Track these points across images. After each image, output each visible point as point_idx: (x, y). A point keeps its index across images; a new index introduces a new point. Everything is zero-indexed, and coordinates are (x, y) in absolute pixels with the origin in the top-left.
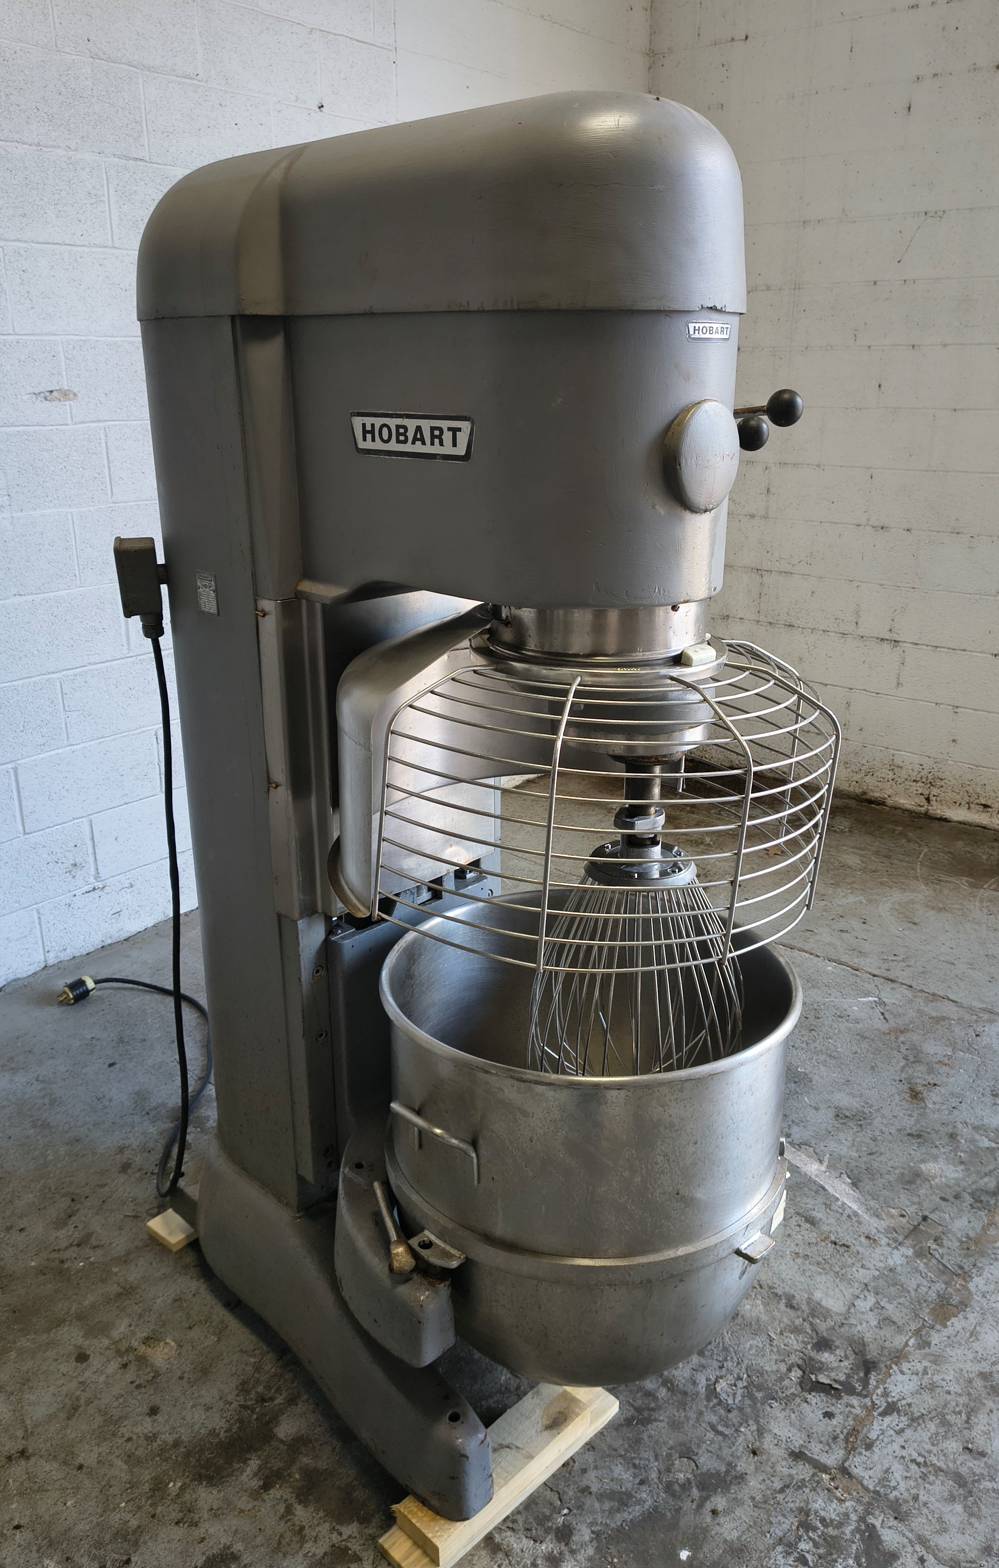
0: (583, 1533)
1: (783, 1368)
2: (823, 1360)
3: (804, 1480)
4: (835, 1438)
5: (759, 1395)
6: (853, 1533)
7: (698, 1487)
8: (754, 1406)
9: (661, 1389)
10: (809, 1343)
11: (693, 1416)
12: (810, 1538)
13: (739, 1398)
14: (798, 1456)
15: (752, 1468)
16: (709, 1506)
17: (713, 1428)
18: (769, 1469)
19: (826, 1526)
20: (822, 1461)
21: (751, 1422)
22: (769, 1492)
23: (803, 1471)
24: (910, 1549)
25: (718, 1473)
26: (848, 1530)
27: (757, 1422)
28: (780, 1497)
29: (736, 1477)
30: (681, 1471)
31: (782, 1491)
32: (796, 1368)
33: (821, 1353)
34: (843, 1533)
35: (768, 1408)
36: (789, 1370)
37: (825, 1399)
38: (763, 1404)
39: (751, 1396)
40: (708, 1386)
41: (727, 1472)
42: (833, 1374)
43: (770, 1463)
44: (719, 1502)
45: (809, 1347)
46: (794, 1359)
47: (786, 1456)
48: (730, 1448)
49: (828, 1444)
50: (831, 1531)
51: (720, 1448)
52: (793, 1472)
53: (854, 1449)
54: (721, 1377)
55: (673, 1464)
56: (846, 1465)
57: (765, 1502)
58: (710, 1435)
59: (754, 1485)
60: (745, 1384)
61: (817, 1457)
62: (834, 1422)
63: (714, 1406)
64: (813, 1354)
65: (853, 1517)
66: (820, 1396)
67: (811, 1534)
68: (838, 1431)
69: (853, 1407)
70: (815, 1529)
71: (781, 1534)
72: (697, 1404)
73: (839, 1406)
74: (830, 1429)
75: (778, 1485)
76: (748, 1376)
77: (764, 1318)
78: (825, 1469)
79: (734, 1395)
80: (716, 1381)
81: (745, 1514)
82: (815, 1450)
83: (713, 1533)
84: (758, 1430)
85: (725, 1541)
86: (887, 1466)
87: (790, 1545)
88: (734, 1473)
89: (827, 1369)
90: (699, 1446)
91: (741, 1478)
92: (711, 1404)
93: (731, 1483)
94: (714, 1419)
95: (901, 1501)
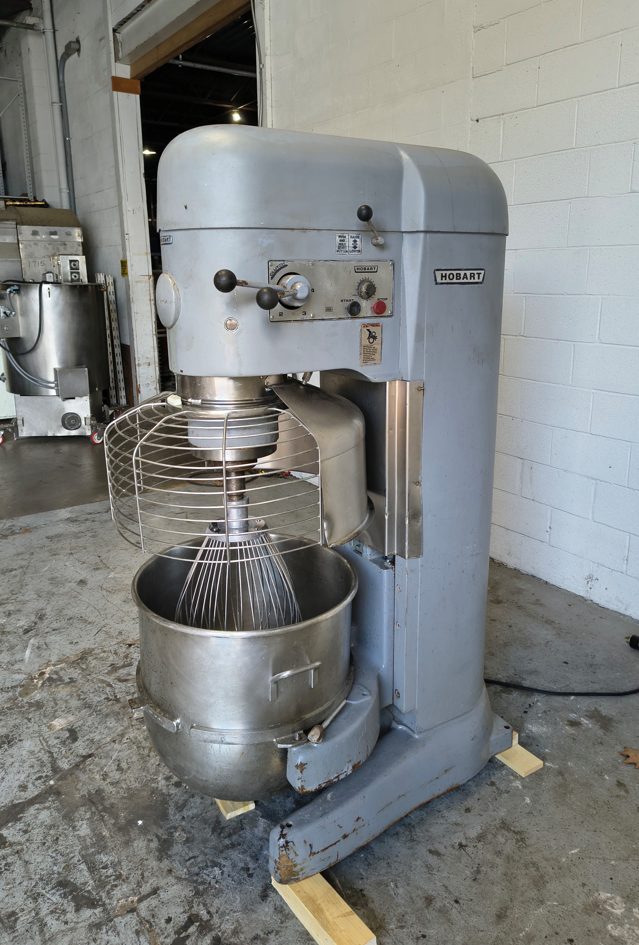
0: (173, 791)
1: (213, 910)
2: (206, 937)
3: (141, 887)
4: (153, 916)
5: (201, 888)
6: (101, 897)
7: (167, 839)
8: (195, 882)
9: (230, 842)
10: (222, 935)
11: (206, 851)
12: (112, 876)
13: (205, 877)
14: (155, 891)
15: (162, 866)
16: (155, 839)
17: (194, 857)
18: (157, 874)
19: (112, 886)
20: (145, 901)
21: (187, 876)
22: (145, 868)
23: (146, 889)
24: (75, 920)
25: (169, 850)
26: (104, 895)
27: (185, 879)
28: (140, 872)
29: (162, 857)
30: (179, 835)
31: (142, 874)
32: (208, 918)
33: (212, 939)
34: (104, 892)
35: (190, 889)
36: (209, 912)
37: (180, 924)
38: (195, 887)
39: (203, 883)
40: (220, 864)
41: (167, 854)
42: (193, 938)
43: (160, 876)
44: (154, 845)
45: (220, 934)
46: (216, 920)
47: (159, 885)
48: (179, 861)
49: (152, 910)
50: (109, 887)
51: (181, 856)
52: (148, 885)
53: (141, 923)
54: (222, 873)
55: (185, 833)
56: (135, 913)
57: (141, 864)
58: (191, 855)
59: (153, 863)
60: (212, 884)
61: (148, 899)
62: (163, 921)
63: (206, 862)
64: (213, 933)
65: (107, 901)
66: (183, 922)
67: (113, 877)
68: (156, 920)
69: (165, 938)
70: (115, 880)
71: (122, 864)
72: (212, 855)
73: (171, 930)
74: (160, 916)
75: (146, 874)
76: (216, 888)
77: (254, 916)
78: (140, 900)
79: (208, 876)
80: (221, 869)
81: (143, 853)
82: (152, 901)
83: (142, 836)
84: (181, 878)
85: (135, 840)
86: (121, 936)
87: (116, 865)
88: (164, 857)
89: (198, 936)
90: (188, 847)
91: (160, 859)
92: (208, 862)
93: (160, 853)
94: (199, 859)
95: (99, 931)
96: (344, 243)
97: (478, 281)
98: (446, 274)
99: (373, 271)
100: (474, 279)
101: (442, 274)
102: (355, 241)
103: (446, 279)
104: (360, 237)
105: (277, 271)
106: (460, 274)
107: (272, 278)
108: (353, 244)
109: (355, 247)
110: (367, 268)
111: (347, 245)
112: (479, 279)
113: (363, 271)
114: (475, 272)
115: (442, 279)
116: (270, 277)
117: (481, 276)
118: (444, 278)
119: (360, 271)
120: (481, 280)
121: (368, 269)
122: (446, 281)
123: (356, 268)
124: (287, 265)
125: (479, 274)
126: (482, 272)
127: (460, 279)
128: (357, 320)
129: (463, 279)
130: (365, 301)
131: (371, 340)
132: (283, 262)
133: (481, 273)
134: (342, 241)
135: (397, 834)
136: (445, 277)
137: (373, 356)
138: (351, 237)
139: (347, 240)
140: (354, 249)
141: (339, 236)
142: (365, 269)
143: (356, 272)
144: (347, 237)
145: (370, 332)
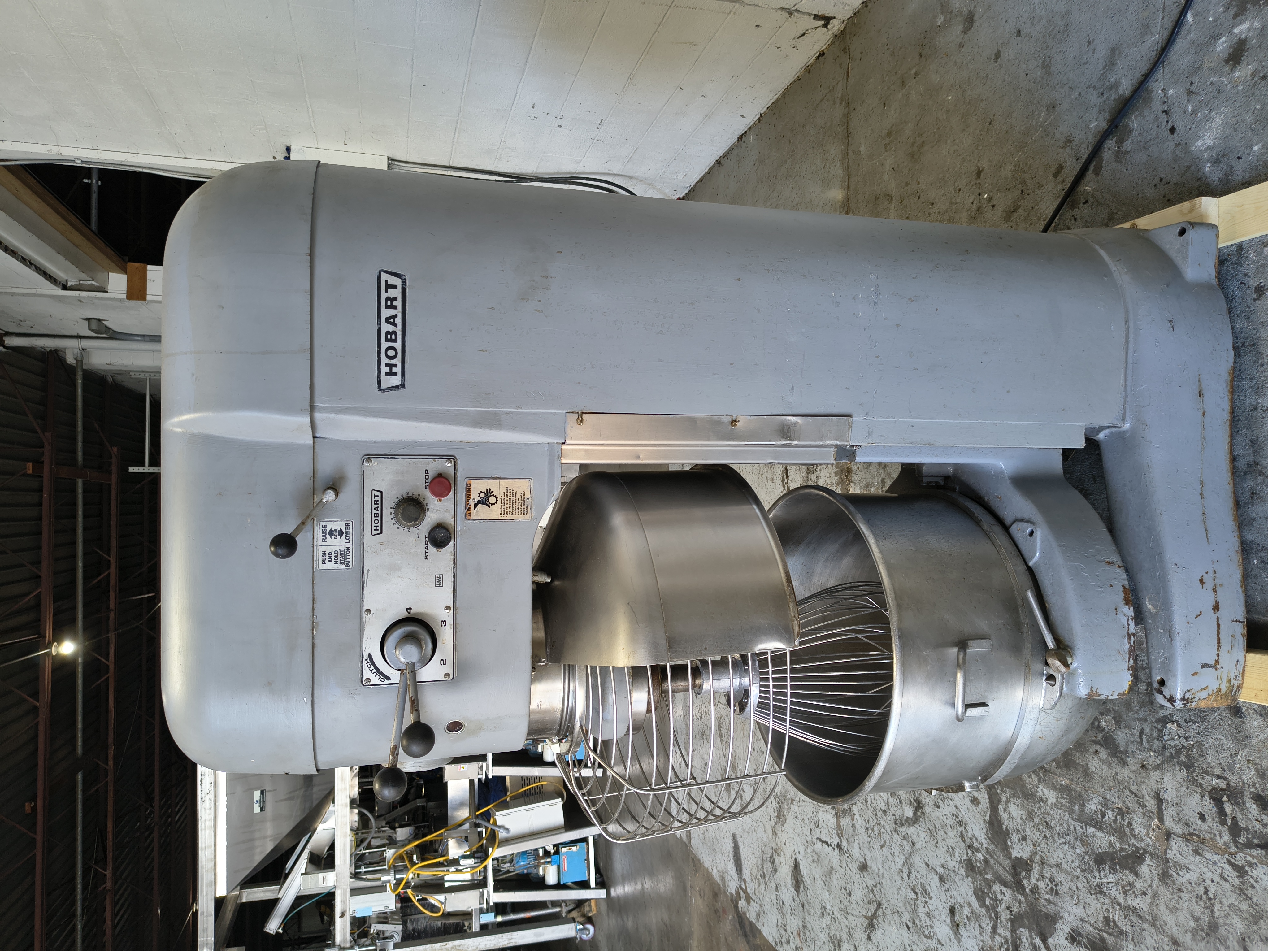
96: (334, 555)
97: (400, 287)
98: (387, 365)
99: (379, 498)
100: (395, 299)
101: (387, 374)
102: (331, 533)
103: (396, 366)
104: (324, 523)
105: (378, 671)
106: (388, 333)
107: (389, 679)
108: (336, 538)
109: (341, 533)
110: (374, 512)
111: (337, 548)
112: (395, 287)
113: (379, 518)
114: (384, 295)
115: (395, 374)
116: (386, 682)
117: (393, 280)
118: (394, 370)
119: (379, 524)
120: (398, 282)
121: (376, 509)
122: (400, 365)
123: (375, 532)
124: (370, 655)
125: (388, 287)
126: (384, 277)
127: (394, 333)
128: (459, 528)
129: (396, 325)
130: (428, 513)
131: (492, 500)
132: (365, 662)
133: (386, 282)
134: (330, 557)
135: (1253, 493)
136: (391, 366)
137: (518, 496)
138: (324, 540)
139: (328, 550)
140: (344, 536)
141: (324, 563)
142: (376, 515)
143: (381, 533)
144: (322, 549)
145: (479, 502)
